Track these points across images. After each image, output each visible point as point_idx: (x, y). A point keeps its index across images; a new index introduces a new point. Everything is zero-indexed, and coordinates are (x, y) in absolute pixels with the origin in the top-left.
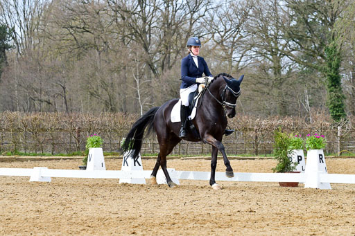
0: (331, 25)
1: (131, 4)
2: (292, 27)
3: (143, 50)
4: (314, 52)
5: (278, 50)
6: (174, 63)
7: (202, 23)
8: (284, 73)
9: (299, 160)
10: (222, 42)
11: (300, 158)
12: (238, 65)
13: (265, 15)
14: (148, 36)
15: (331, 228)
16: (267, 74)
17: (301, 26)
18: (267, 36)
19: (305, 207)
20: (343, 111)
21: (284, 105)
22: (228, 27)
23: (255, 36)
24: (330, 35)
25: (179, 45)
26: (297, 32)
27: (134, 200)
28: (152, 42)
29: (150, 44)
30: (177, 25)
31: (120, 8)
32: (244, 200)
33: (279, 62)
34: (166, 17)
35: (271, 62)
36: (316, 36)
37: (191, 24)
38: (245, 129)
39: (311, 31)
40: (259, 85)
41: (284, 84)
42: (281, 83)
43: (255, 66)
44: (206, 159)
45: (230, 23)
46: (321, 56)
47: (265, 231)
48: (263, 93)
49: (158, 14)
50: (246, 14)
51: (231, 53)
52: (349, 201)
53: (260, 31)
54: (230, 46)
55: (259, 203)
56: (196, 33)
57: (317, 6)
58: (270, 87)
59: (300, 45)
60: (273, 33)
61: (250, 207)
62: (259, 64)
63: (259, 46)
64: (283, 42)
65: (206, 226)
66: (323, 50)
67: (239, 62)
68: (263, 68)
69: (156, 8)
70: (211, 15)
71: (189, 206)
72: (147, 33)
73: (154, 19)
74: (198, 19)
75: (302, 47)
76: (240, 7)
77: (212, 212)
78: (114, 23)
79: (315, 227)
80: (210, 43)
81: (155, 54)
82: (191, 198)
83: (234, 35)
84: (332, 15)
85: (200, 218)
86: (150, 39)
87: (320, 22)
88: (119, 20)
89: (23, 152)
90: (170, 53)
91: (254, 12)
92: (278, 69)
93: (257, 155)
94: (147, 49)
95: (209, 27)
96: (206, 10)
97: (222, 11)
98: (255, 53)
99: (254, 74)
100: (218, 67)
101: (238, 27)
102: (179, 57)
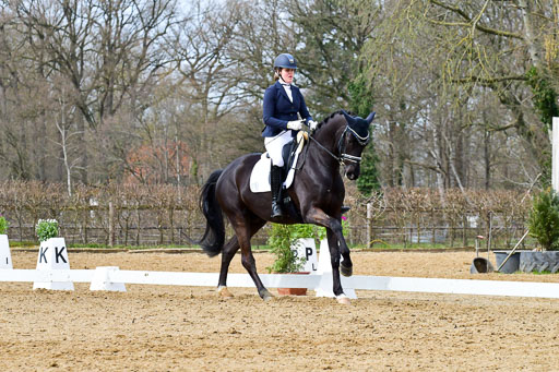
0: (357, 49)
1: (52, 15)
2: (299, 52)
3: (72, 85)
4: (332, 90)
6: (119, 106)
7: (161, 45)
9: (308, 254)
10: (192, 73)
11: (309, 252)
12: (216, 109)
13: (258, 33)
14: (79, 64)
15: (356, 357)
17: (313, 50)
18: (261, 66)
19: (316, 326)
20: (375, 181)
22: (202, 51)
23: (243, 65)
24: (356, 64)
25: (127, 79)
26: (307, 59)
27: (56, 315)
28: (85, 74)
29: (81, 76)
30: (123, 47)
31: (36, 20)
32: (224, 316)
34: (107, 35)
36: (334, 66)
37: (146, 46)
39: (328, 58)
40: (248, 141)
43: (242, 111)
44: (167, 252)
45: (205, 44)
46: (343, 96)
47: (255, 363)
49: (95, 30)
50: (230, 31)
51: (207, 92)
52: (383, 317)
53: (251, 58)
54: (205, 80)
55: (247, 320)
56: (152, 59)
57: (336, 21)
59: (310, 79)
60: (269, 60)
61: (232, 325)
62: (249, 108)
63: (248, 80)
65: (164, 355)
66: (345, 88)
67: (218, 104)
68: (255, 115)
69: (92, 22)
70: (175, 33)
71: (140, 324)
72: (77, 59)
73: (89, 38)
74: (156, 38)
75: (313, 83)
76: (220, 20)
77: (175, 334)
78: (28, 44)
79: (332, 357)
80: (174, 75)
81: (90, 91)
82: (142, 313)
83: (210, 64)
84: (359, 34)
85: (156, 343)
86: (82, 69)
87: (342, 44)
88: (35, 39)
90: (112, 90)
91: (241, 28)
94: (77, 84)
95: (172, 50)
96: (168, 25)
97: (192, 26)
98: (242, 91)
99: (242, 123)
100: (186, 112)
101: (216, 52)
102: (127, 96)
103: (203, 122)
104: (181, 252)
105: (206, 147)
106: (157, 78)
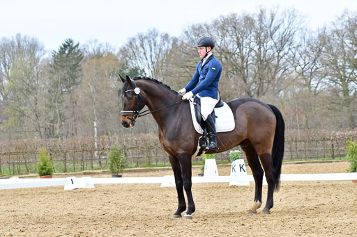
1: (231, 47)
3: (243, 81)
5: (345, 77)
6: (266, 91)
7: (287, 59)
8: (351, 94)
10: (303, 73)
12: (316, 90)
13: (335, 51)
14: (245, 71)
16: (338, 96)
18: (337, 67)
21: (352, 119)
22: (307, 61)
23: (328, 67)
25: (270, 77)
27: (242, 199)
28: (249, 76)
29: (247, 77)
30: (267, 61)
32: (326, 195)
33: (347, 86)
34: (259, 56)
35: (341, 87)
37: (279, 60)
38: (324, 140)
40: (333, 105)
41: (352, 103)
42: (349, 103)
43: (329, 90)
45: (308, 58)
48: (336, 110)
49: (253, 53)
50: (320, 50)
51: (310, 81)
53: (332, 64)
54: (309, 76)
55: (338, 197)
56: (282, 67)
58: (341, 106)
60: (341, 64)
62: (331, 89)
63: (331, 75)
64: (350, 71)
65: (297, 217)
67: (316, 87)
68: (335, 91)
69: (251, 49)
70: (293, 53)
72: (245, 69)
73: (250, 58)
74: (284, 56)
76: (315, 45)
80: (294, 74)
81: (252, 84)
83: (311, 67)
86: (247, 73)
89: (155, 163)
90: (263, 83)
91: (326, 49)
92: (346, 92)
93: (333, 158)
95: (292, 62)
96: (289, 49)
97: (302, 49)
98: (328, 80)
99: (329, 96)
100: (301, 92)
101: (314, 61)
102: (270, 85)
103: (309, 97)
104: (302, 163)
105: (311, 109)
106: (285, 76)
